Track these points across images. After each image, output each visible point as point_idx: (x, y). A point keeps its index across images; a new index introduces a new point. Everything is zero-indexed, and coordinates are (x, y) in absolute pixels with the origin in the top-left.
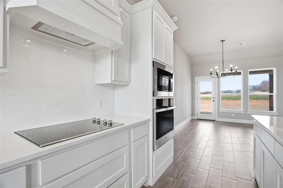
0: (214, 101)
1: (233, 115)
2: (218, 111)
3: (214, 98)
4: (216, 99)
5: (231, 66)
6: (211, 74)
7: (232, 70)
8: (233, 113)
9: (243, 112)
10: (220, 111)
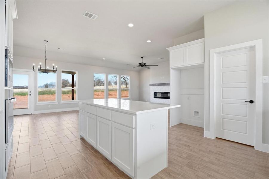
0: (30, 95)
1: (49, 106)
2: (36, 103)
3: (30, 92)
4: (33, 93)
5: (53, 65)
6: (34, 68)
7: (54, 68)
8: (49, 105)
9: (58, 103)
10: (37, 104)
